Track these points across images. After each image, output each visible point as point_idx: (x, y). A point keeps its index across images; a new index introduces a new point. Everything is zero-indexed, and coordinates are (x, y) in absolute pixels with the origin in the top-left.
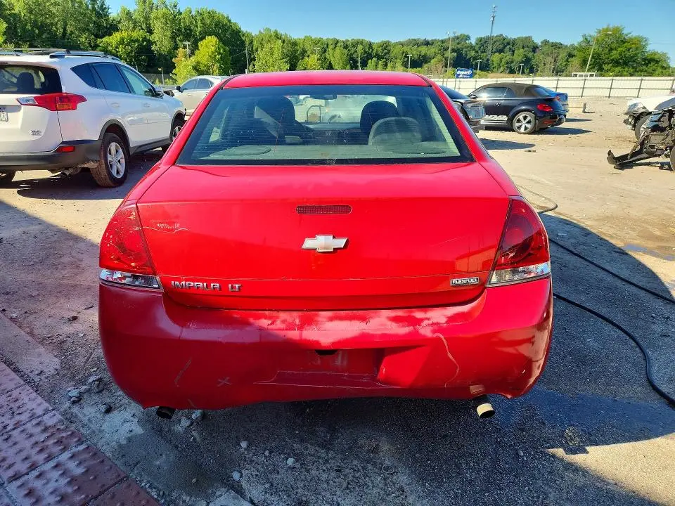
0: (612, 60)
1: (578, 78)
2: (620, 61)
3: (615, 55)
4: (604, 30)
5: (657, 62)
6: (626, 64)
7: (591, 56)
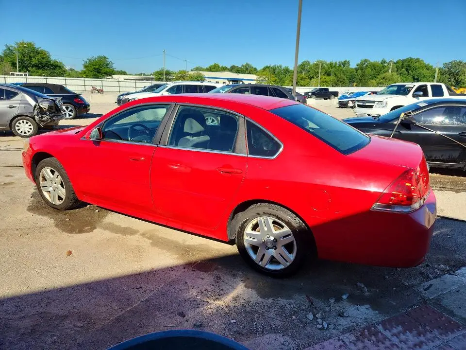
0: (33, 65)
1: (15, 76)
2: (40, 65)
3: (34, 61)
4: (21, 44)
5: (60, 67)
6: (43, 67)
7: (17, 61)
